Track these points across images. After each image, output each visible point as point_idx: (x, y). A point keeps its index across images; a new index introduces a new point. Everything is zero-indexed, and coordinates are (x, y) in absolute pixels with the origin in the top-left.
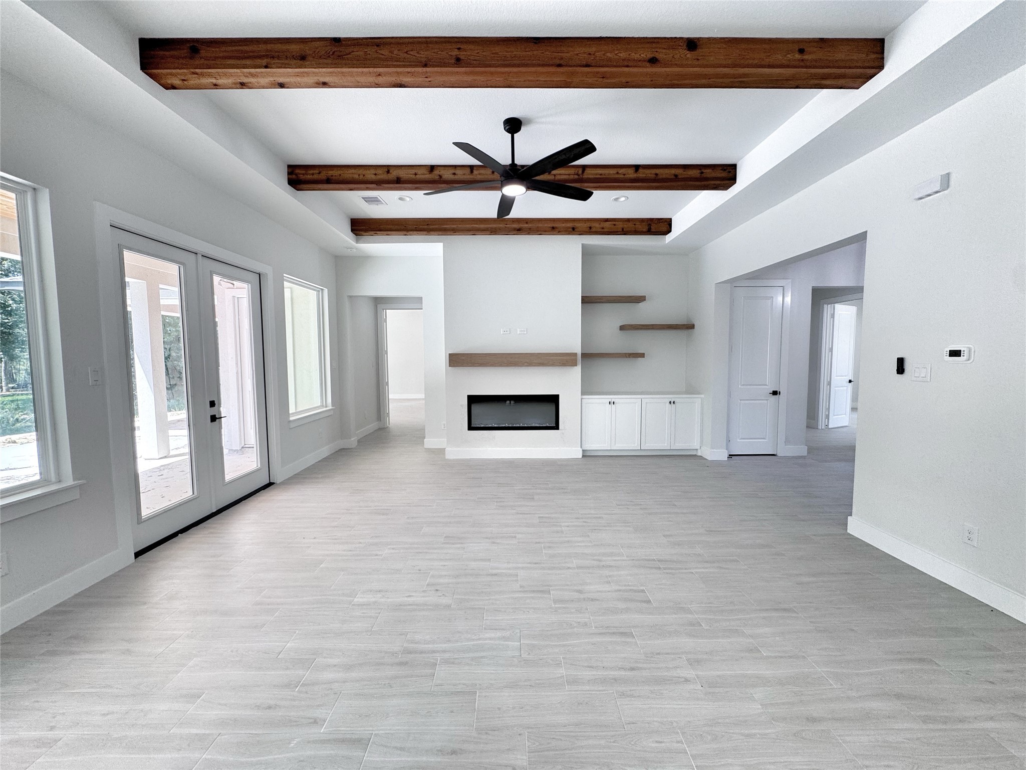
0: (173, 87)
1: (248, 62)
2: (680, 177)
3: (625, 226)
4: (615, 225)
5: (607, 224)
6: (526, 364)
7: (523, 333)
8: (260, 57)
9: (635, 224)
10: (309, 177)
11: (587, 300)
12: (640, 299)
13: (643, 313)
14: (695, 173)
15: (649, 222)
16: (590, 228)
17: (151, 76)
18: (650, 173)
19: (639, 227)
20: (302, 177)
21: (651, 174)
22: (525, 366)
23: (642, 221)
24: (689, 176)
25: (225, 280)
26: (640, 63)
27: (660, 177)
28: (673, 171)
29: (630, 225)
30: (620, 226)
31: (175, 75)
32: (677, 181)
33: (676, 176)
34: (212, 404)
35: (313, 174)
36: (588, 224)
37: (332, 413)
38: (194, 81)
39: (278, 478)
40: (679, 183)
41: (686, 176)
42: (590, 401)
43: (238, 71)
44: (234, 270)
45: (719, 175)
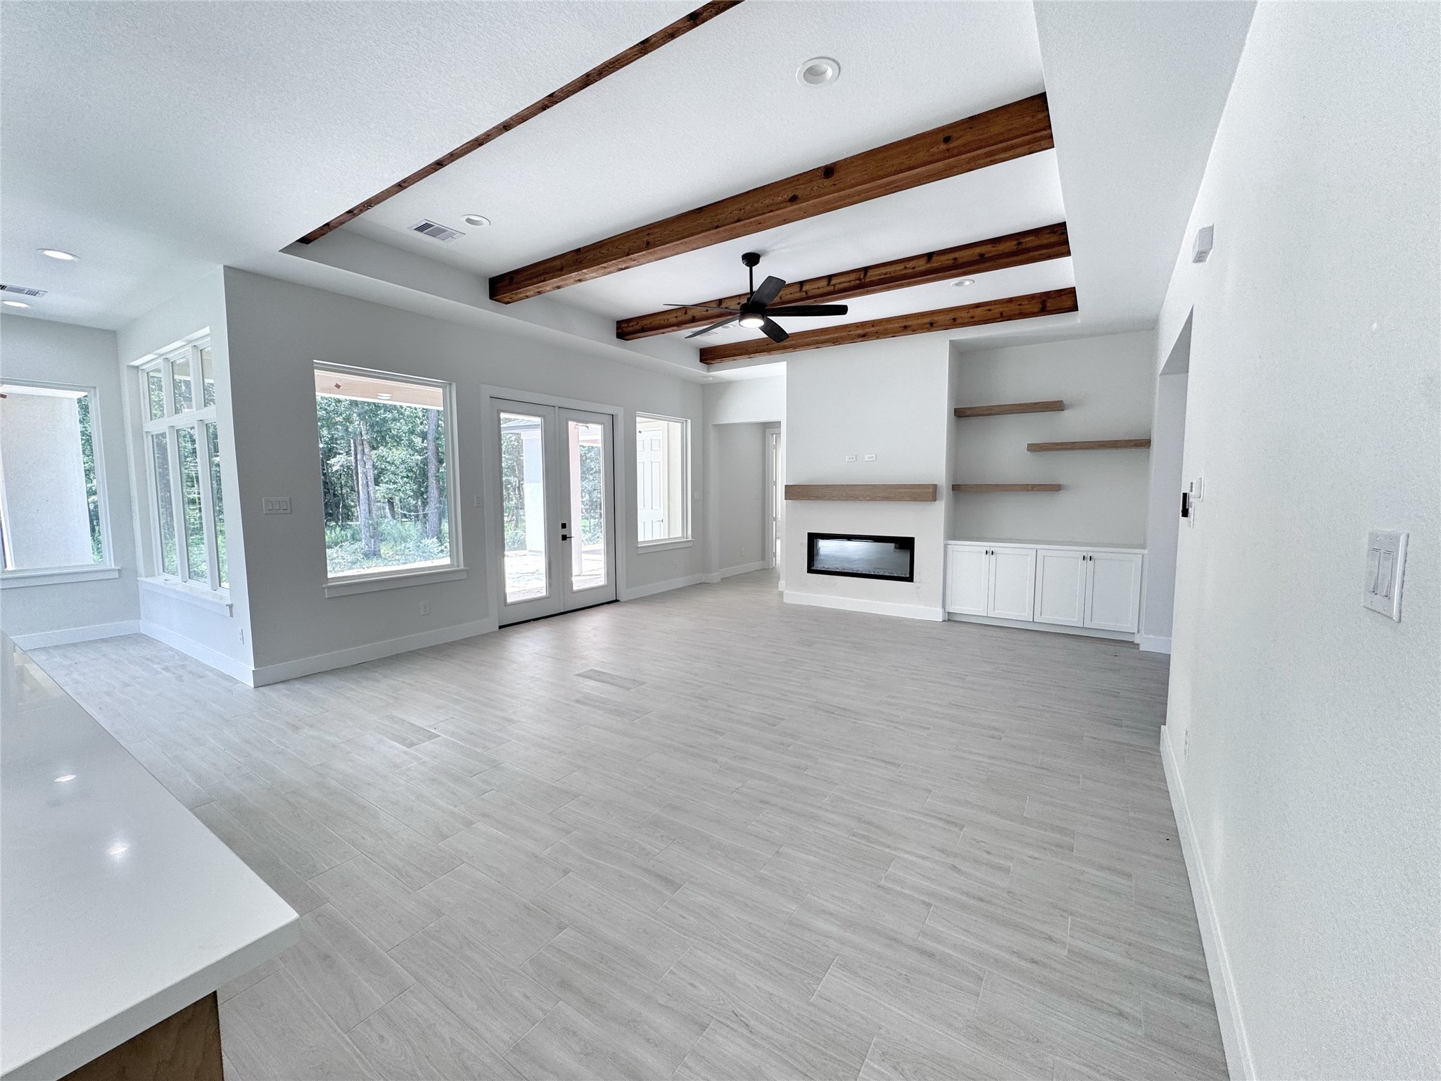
0: (508, 303)
1: (535, 280)
2: (986, 256)
3: (1005, 309)
4: (990, 310)
5: (979, 311)
6: (868, 498)
7: (871, 459)
8: (540, 275)
9: (1020, 305)
10: (630, 329)
11: (961, 414)
12: (1056, 406)
13: (1069, 426)
14: (1009, 246)
15: (1044, 298)
16: (954, 319)
17: (496, 300)
18: (946, 260)
19: (1027, 307)
20: (625, 330)
21: (948, 260)
22: (868, 500)
23: (1031, 297)
24: (1001, 252)
25: (580, 424)
26: (782, 205)
27: (960, 261)
28: (978, 250)
29: (1013, 306)
30: (997, 310)
31: (507, 297)
32: (984, 262)
33: (982, 255)
34: (564, 526)
35: (633, 326)
36: (952, 316)
37: (690, 544)
38: (515, 297)
39: (622, 598)
40: (987, 264)
41: (997, 253)
42: (957, 548)
43: (531, 287)
44: (586, 416)
45: (1045, 242)
